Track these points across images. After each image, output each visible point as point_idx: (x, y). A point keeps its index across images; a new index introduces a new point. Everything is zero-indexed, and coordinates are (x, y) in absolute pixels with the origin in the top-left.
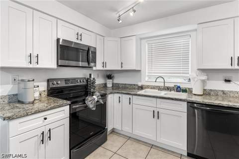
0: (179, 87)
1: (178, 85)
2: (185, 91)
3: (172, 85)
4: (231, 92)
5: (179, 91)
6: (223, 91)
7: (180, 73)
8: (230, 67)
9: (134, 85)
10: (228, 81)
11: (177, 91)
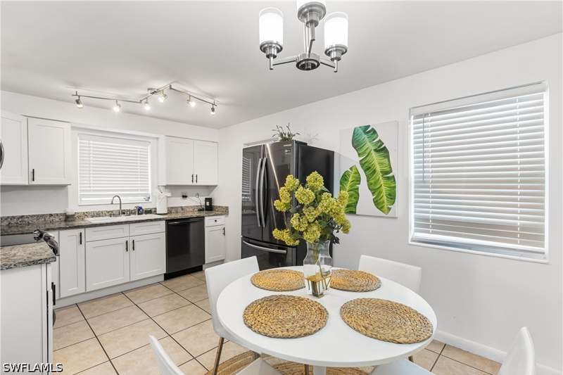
0: (141, 208)
1: (140, 205)
2: (149, 212)
3: (132, 207)
4: (187, 207)
5: (142, 214)
6: (181, 207)
7: (138, 190)
8: (191, 183)
9: (51, 215)
10: (185, 197)
11: (139, 214)
